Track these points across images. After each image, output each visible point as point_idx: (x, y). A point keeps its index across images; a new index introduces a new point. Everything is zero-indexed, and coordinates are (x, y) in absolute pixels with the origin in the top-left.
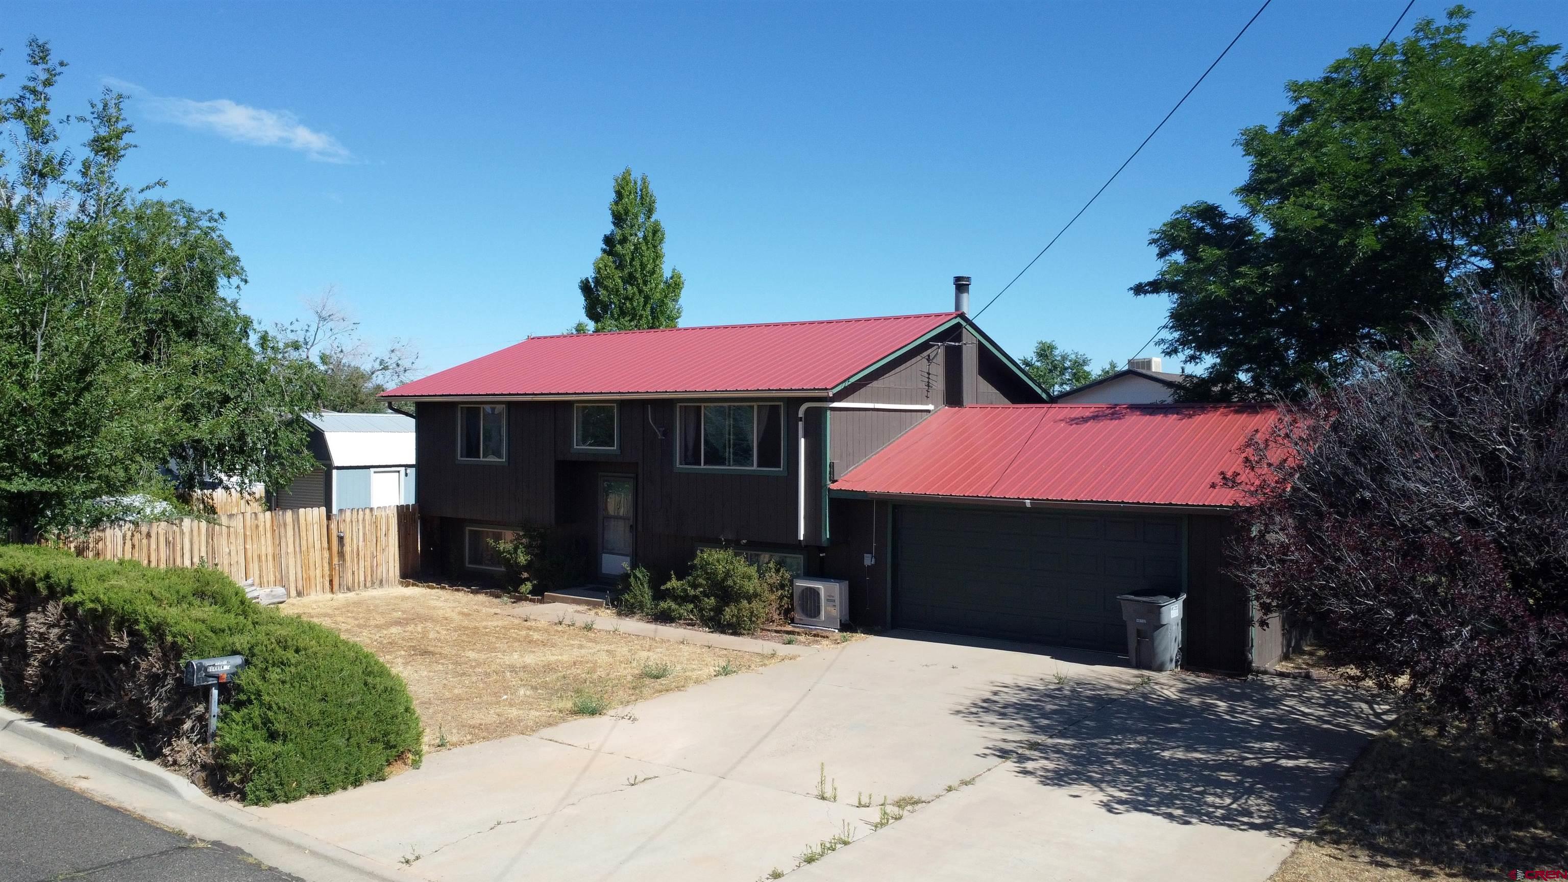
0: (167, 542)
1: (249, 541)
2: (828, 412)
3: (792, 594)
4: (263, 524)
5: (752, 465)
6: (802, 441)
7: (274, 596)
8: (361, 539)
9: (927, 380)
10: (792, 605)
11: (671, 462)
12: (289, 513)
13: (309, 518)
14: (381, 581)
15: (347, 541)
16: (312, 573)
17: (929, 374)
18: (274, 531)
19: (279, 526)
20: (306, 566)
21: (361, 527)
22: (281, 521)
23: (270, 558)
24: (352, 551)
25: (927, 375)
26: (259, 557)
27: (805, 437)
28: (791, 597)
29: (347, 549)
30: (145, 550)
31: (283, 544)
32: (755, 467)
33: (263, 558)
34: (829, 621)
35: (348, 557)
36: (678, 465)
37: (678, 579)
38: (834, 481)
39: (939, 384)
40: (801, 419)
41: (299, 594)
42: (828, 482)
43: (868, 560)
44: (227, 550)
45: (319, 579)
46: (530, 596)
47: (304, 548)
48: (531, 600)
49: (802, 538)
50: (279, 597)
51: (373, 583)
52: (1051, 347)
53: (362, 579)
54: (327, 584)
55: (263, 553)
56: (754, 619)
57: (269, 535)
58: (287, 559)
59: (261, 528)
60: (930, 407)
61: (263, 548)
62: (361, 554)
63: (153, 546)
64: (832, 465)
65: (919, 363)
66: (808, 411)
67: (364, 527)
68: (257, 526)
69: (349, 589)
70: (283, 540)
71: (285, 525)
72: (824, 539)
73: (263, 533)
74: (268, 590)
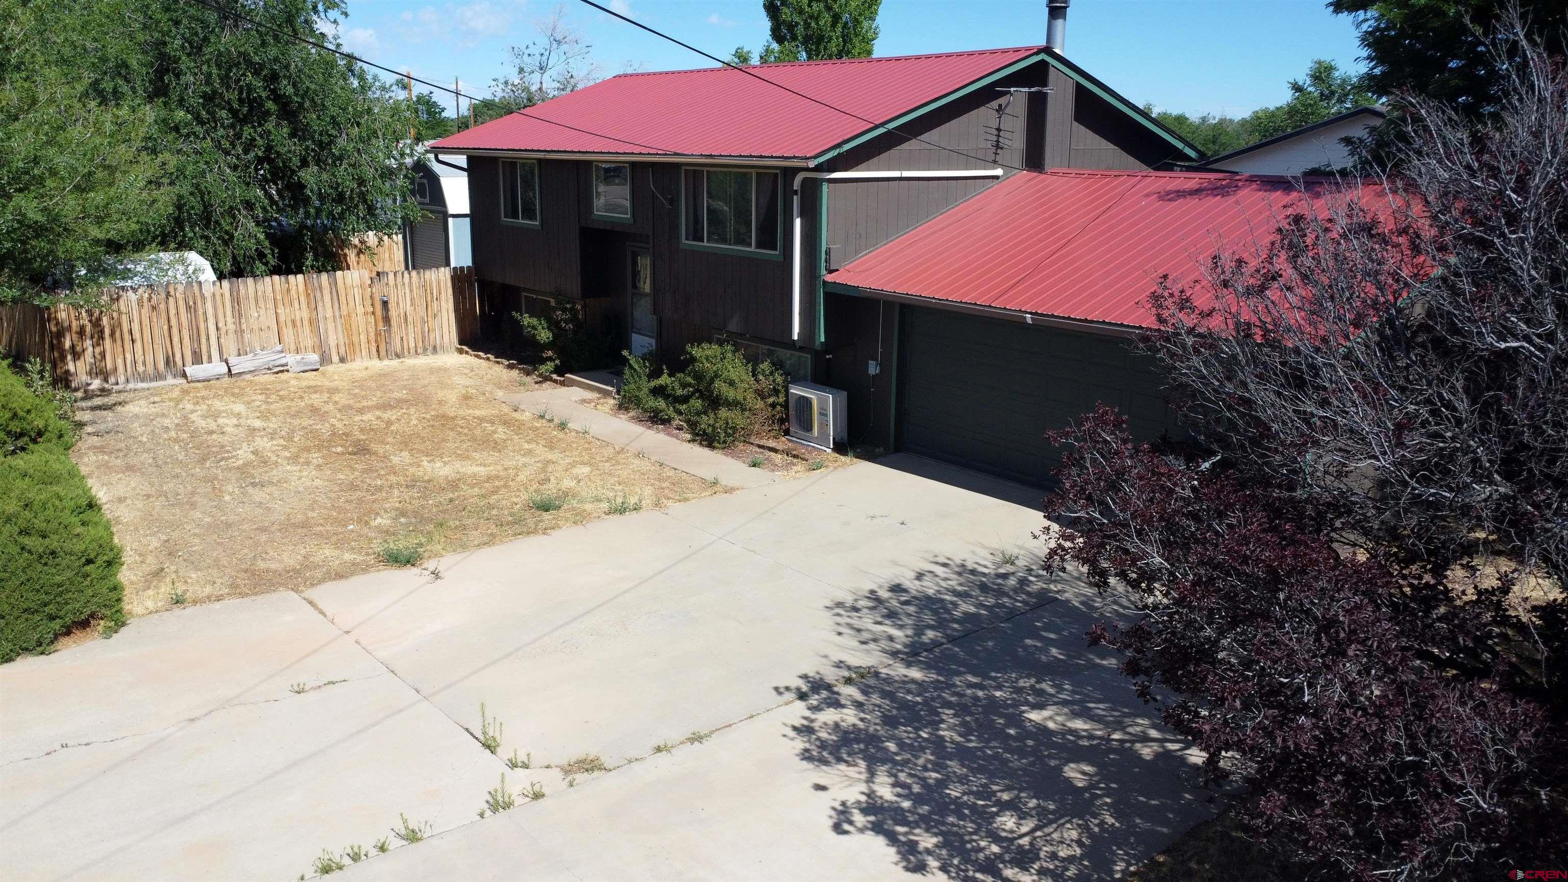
0: (188, 308)
1: (280, 306)
2: (825, 187)
3: (787, 401)
4: (294, 288)
5: (750, 245)
6: (798, 223)
7: (305, 364)
8: (409, 304)
9: (995, 138)
10: (787, 415)
11: (678, 237)
12: (324, 276)
13: (349, 281)
14: (435, 348)
15: (392, 305)
16: (355, 339)
17: (999, 130)
18: (308, 295)
19: (314, 290)
20: (348, 330)
21: (407, 291)
22: (316, 285)
23: (306, 323)
24: (399, 316)
25: (996, 132)
26: (293, 322)
27: (802, 215)
28: (786, 406)
29: (393, 313)
30: (164, 315)
31: (320, 308)
32: (753, 249)
33: (298, 323)
34: (823, 439)
35: (394, 322)
36: (684, 241)
37: (670, 375)
38: (831, 272)
39: (1016, 140)
40: (796, 192)
41: (342, 360)
42: (824, 272)
43: (873, 369)
44: (256, 315)
45: (364, 345)
46: (555, 376)
47: (344, 313)
48: (555, 381)
49: (796, 337)
50: (312, 364)
51: (425, 350)
52: (1330, 69)
53: (412, 345)
54: (374, 350)
55: (298, 318)
56: (730, 431)
57: (302, 299)
58: (326, 324)
59: (293, 292)
60: (999, 172)
61: (297, 313)
62: (410, 319)
63: (173, 312)
64: (828, 252)
65: (985, 114)
66: (805, 180)
67: (411, 291)
68: (288, 290)
69: (398, 356)
70: (320, 304)
71: (321, 288)
72: (817, 343)
73: (295, 296)
74: (299, 357)
